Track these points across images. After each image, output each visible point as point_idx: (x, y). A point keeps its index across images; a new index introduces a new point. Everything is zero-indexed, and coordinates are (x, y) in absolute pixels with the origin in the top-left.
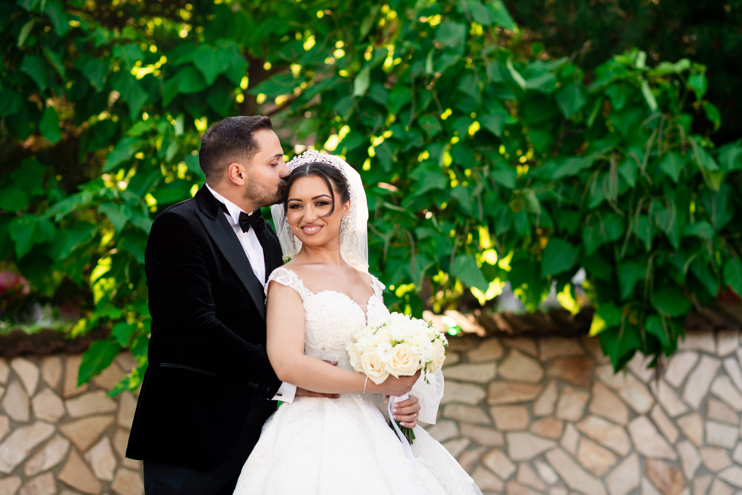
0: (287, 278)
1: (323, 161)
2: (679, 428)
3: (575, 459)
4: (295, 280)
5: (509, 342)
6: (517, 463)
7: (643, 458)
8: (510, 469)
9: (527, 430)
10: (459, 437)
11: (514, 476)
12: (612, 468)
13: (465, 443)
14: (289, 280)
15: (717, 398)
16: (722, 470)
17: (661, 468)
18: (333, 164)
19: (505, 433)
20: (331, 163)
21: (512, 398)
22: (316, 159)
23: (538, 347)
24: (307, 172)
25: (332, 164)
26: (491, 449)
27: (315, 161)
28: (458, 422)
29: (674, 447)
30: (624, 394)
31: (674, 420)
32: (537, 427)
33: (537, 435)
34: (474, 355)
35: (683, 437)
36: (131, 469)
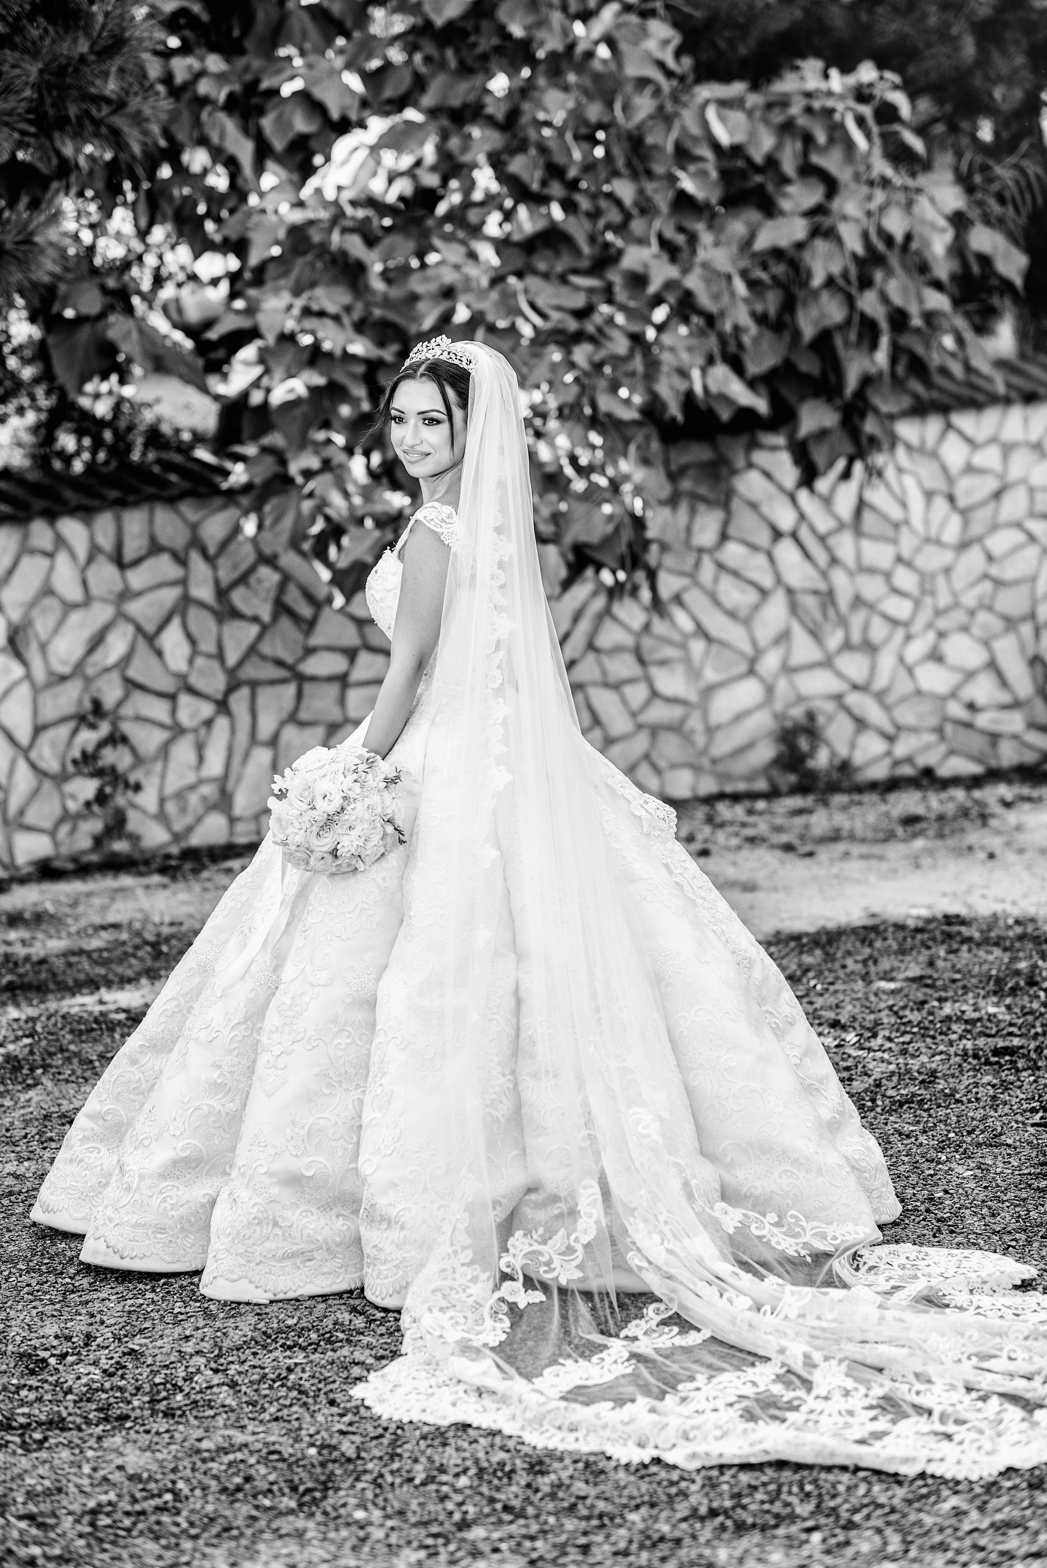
2: (828, 549)
3: (714, 599)
7: (790, 592)
11: (647, 629)
12: (756, 608)
15: (872, 508)
16: (879, 600)
17: (810, 603)
24: (419, 374)
29: (824, 575)
30: (765, 509)
31: (822, 539)
35: (834, 561)
36: (209, 656)
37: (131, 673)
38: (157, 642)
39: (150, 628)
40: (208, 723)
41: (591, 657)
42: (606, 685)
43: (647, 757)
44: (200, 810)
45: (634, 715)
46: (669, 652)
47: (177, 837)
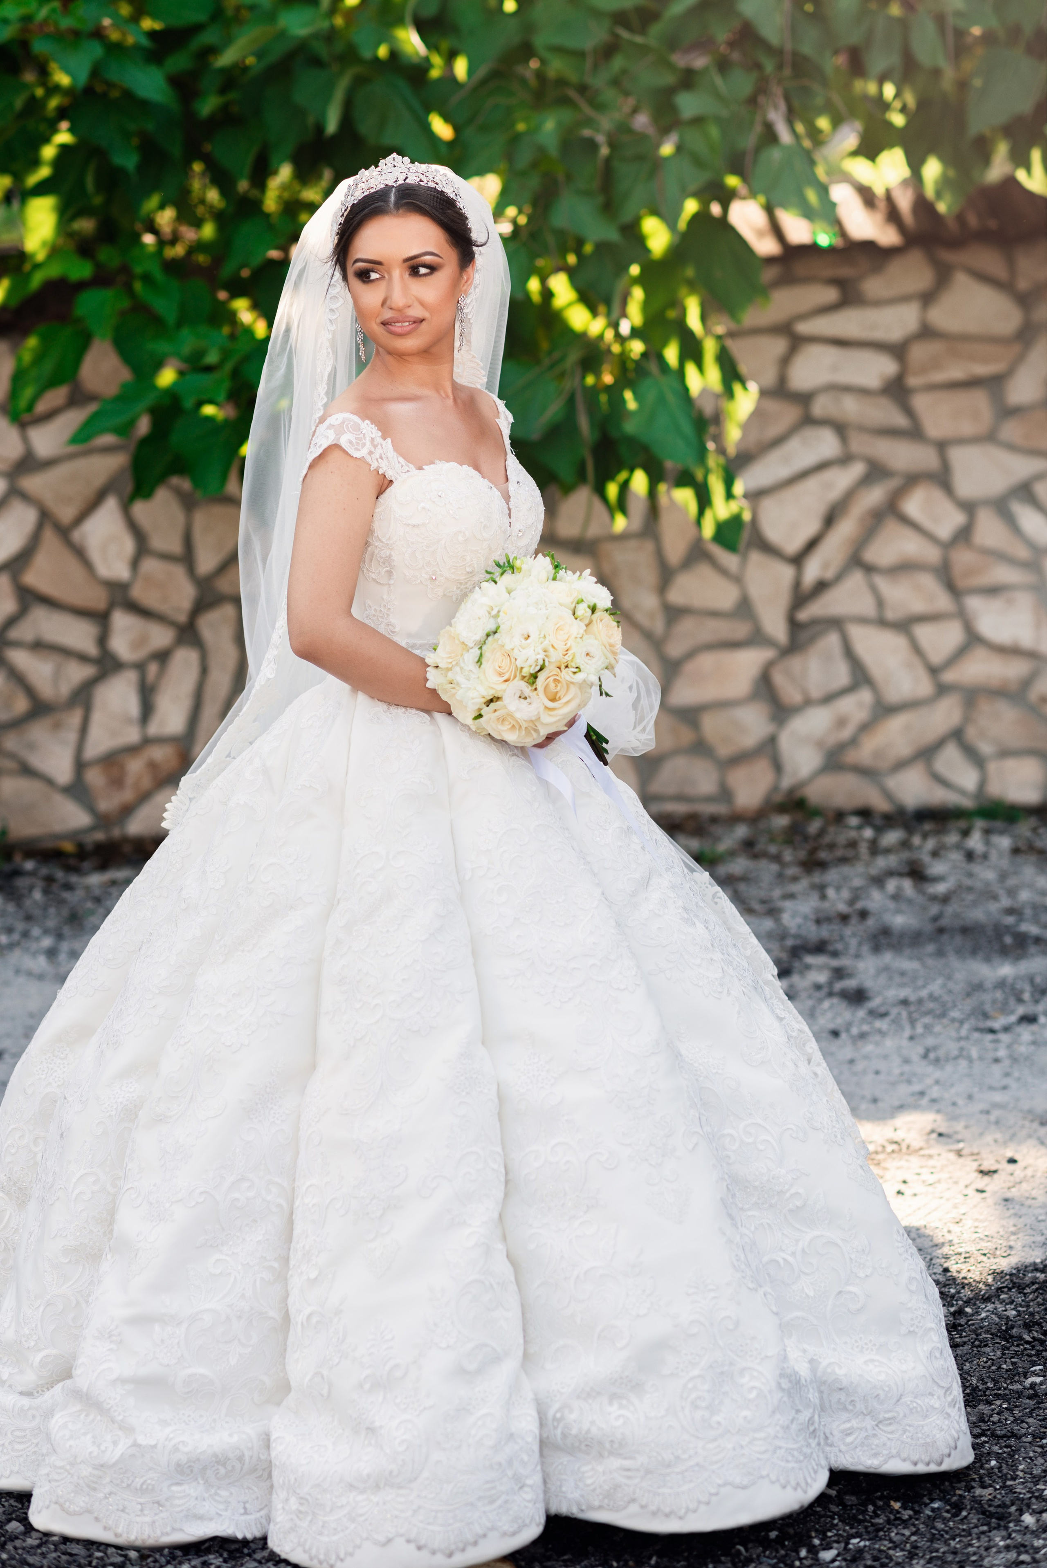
0: (360, 439)
1: (421, 181)
4: (376, 443)
5: (948, 256)
6: (969, 507)
8: (956, 518)
9: (990, 437)
10: (845, 460)
11: (964, 535)
13: (857, 470)
14: (364, 445)
18: (441, 186)
19: (942, 446)
20: (437, 184)
21: (956, 372)
22: (407, 178)
23: (1011, 263)
24: (392, 205)
25: (440, 188)
26: (912, 480)
27: (405, 180)
28: (841, 429)
32: (1011, 430)
33: (1012, 447)
34: (873, 286)
36: (166, 557)
37: (31, 578)
38: (76, 535)
39: (66, 514)
40: (162, 657)
41: (856, 579)
42: (882, 622)
43: (957, 735)
44: (147, 782)
45: (934, 671)
46: (1003, 574)
47: (103, 821)
